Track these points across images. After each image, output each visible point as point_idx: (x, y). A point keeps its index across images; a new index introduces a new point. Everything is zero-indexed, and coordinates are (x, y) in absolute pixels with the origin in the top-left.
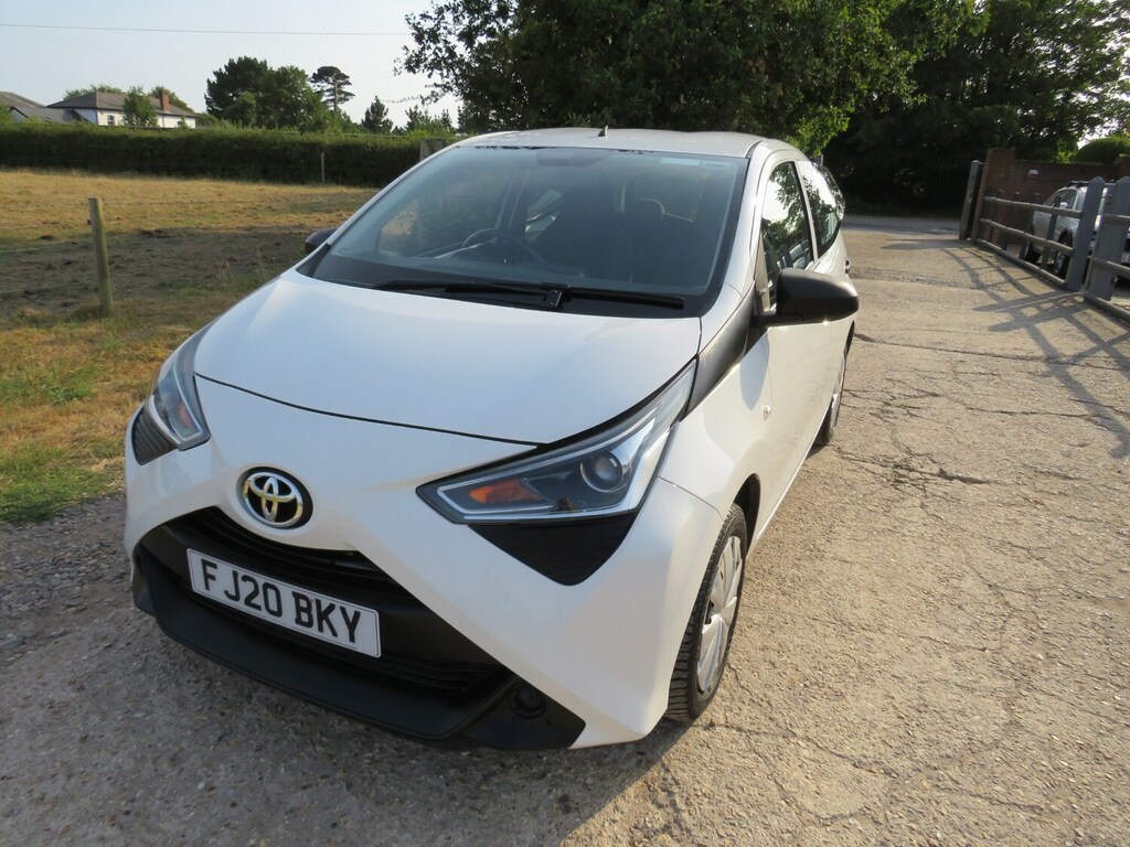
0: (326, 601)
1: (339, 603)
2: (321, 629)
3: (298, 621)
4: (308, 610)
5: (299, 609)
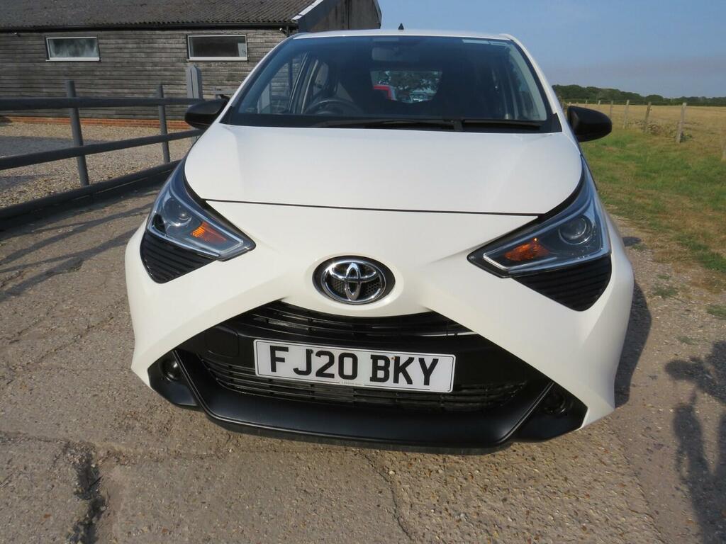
0: (404, 357)
1: (417, 356)
2: (396, 380)
3: (374, 378)
4: (386, 369)
5: (376, 368)
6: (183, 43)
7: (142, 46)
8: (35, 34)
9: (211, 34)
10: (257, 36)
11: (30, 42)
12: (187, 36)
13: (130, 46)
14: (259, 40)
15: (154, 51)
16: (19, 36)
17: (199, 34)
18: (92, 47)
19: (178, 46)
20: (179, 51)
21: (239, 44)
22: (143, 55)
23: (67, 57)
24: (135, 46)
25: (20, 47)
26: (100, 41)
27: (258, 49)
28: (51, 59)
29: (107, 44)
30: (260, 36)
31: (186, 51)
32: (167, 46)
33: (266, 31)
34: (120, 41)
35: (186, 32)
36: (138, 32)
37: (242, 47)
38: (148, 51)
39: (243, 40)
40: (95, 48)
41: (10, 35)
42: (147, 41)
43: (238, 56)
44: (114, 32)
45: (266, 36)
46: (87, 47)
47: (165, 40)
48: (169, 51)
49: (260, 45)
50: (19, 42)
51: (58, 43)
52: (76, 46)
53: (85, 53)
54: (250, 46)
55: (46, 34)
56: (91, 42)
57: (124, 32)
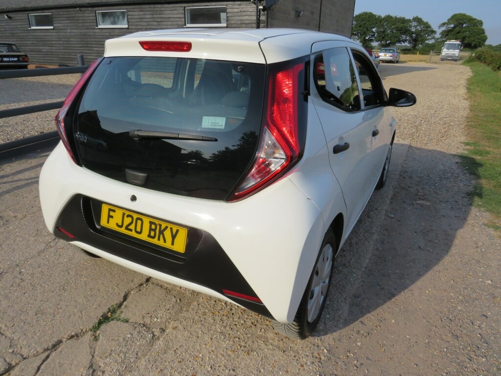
6: (182, 14)
7: (155, 16)
8: (90, 9)
9: (201, 6)
10: (234, 7)
11: (87, 15)
12: (185, 8)
13: (147, 16)
14: (235, 10)
15: (162, 20)
16: (80, 10)
17: (193, 6)
18: (124, 18)
19: (178, 16)
20: (179, 20)
21: (221, 14)
22: (156, 23)
23: (109, 25)
24: (151, 16)
25: (81, 18)
26: (129, 13)
27: (235, 18)
28: (100, 27)
29: (133, 15)
30: (236, 7)
31: (184, 20)
32: (171, 16)
33: (242, 3)
34: (141, 13)
35: (184, 5)
36: (152, 6)
37: (223, 16)
38: (159, 20)
39: (224, 10)
40: (126, 19)
41: (75, 9)
42: (158, 13)
43: (220, 23)
44: (138, 6)
45: (241, 7)
46: (121, 17)
47: (170, 12)
48: (172, 20)
49: (236, 14)
50: (80, 15)
51: (104, 15)
52: (114, 17)
53: (120, 22)
54: (229, 15)
55: (96, 9)
56: (123, 13)
57: (144, 6)
